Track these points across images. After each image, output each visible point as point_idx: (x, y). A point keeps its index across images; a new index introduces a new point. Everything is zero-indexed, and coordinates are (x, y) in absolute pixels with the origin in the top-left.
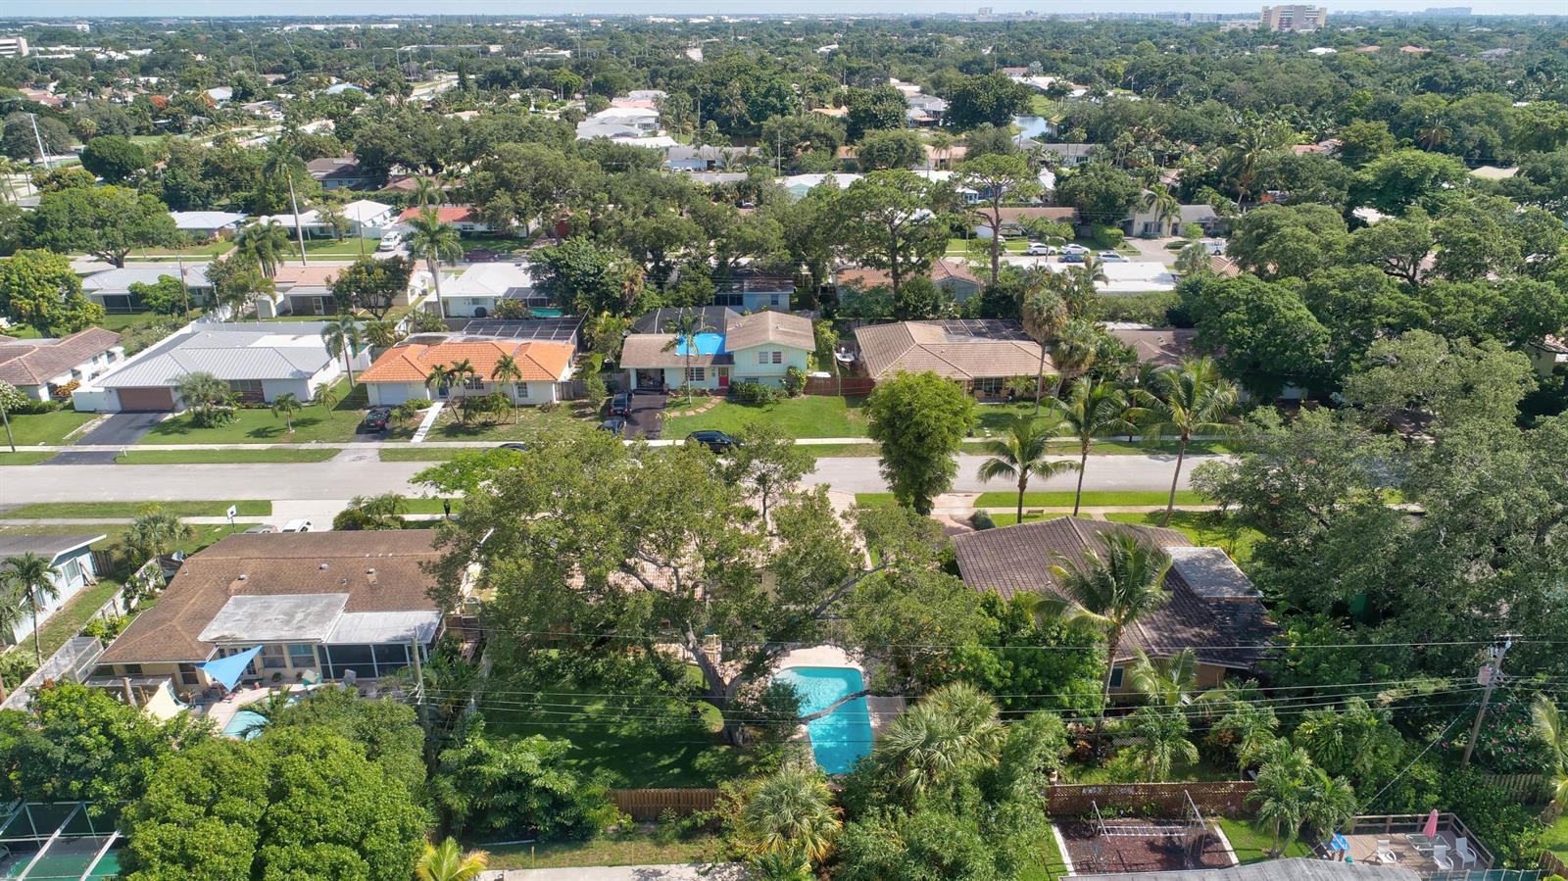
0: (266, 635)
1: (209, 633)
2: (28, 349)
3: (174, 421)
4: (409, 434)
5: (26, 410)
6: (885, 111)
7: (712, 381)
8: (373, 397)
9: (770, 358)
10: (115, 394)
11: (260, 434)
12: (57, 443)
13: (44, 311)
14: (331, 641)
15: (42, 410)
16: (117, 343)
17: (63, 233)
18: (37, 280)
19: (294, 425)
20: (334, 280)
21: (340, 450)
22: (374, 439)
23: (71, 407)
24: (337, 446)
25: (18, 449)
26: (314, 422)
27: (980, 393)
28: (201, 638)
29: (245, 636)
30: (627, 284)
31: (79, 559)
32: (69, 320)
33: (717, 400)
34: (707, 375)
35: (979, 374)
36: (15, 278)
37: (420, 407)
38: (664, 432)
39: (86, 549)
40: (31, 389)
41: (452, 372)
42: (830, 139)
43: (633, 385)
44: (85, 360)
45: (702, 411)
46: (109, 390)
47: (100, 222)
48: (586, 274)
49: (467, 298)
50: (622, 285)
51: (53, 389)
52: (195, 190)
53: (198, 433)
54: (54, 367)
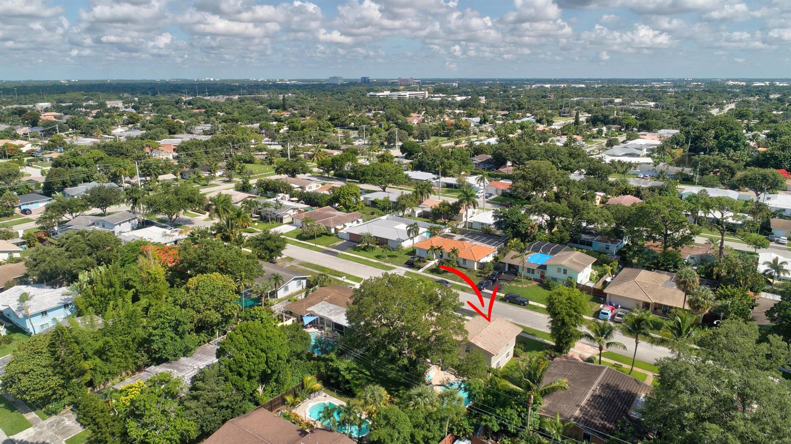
0: (321, 314)
1: (309, 309)
2: (335, 215)
3: (359, 247)
4: (419, 268)
5: (326, 234)
7: (537, 275)
8: (418, 253)
9: (562, 271)
10: (349, 234)
11: (378, 257)
12: (327, 246)
13: (347, 204)
14: (335, 321)
15: (330, 235)
16: (361, 218)
17: (368, 178)
18: (348, 193)
19: (389, 256)
20: (433, 207)
21: (395, 268)
22: (408, 267)
23: (337, 236)
24: (393, 266)
25: (317, 245)
26: (396, 256)
28: (307, 310)
29: (316, 312)
30: (529, 228)
31: (302, 281)
32: (354, 207)
33: (535, 283)
34: (536, 272)
35: (657, 302)
36: (342, 192)
37: (429, 260)
38: (503, 291)
39: (305, 278)
40: (329, 228)
41: (436, 249)
43: (507, 270)
44: (348, 222)
45: (524, 286)
46: (347, 233)
47: (381, 175)
48: (513, 221)
49: (479, 223)
50: (527, 229)
51: (336, 229)
53: (362, 252)
54: (339, 223)
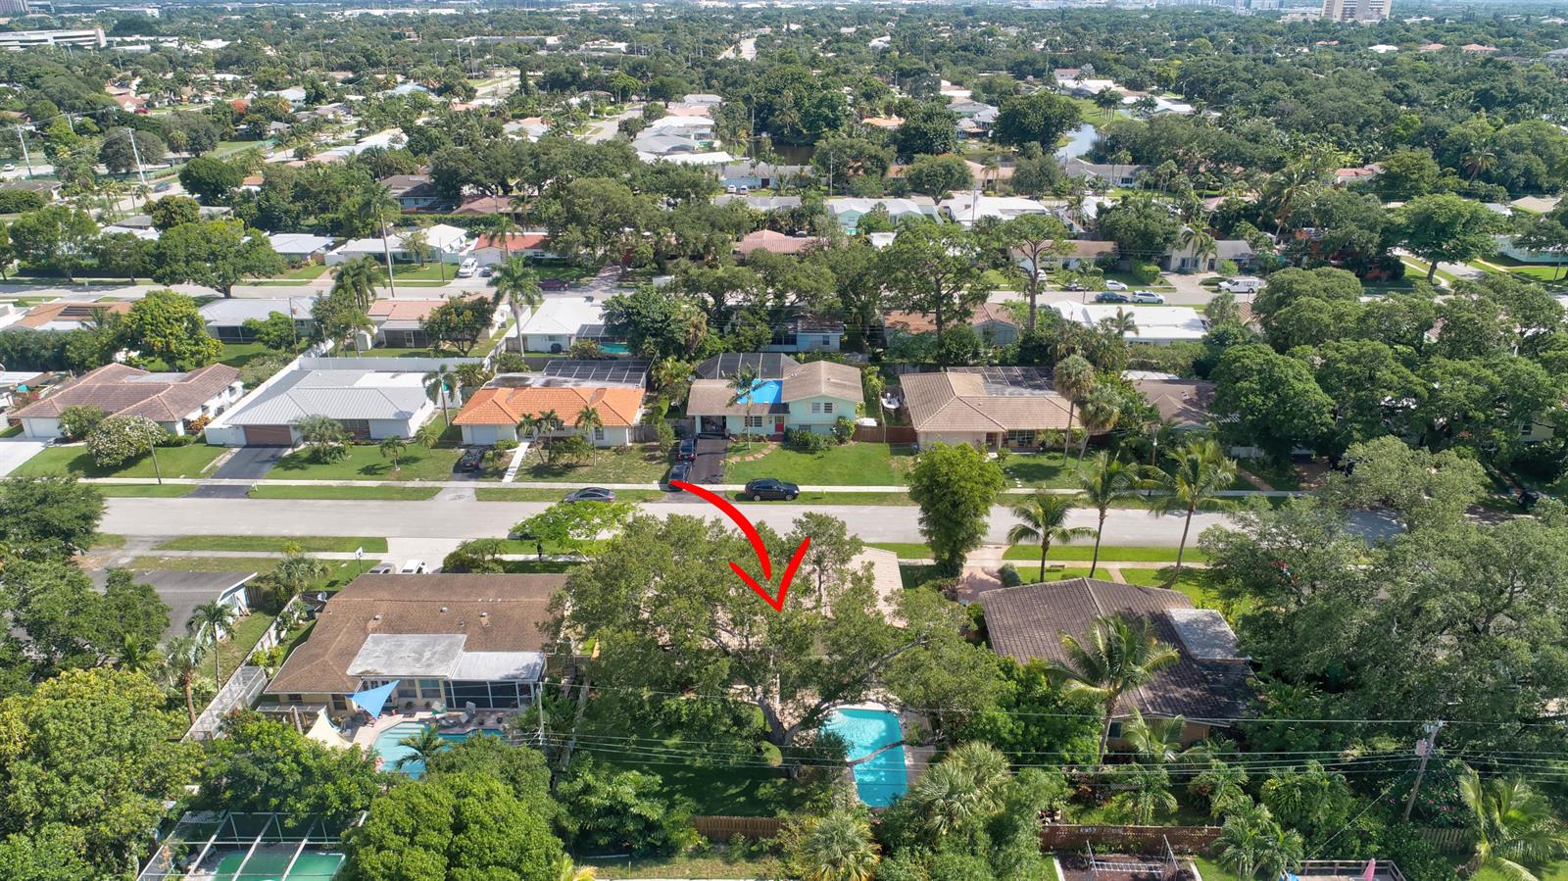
0: (403, 671)
1: (355, 668)
2: (164, 387)
3: (293, 456)
4: (500, 474)
5: (166, 444)
6: (935, 130)
7: (769, 428)
8: (467, 437)
9: (823, 407)
10: (241, 430)
11: (370, 471)
12: (196, 476)
13: (173, 347)
14: (455, 677)
15: (179, 444)
16: (238, 378)
17: (181, 267)
18: (167, 319)
19: (399, 462)
20: (426, 318)
21: (441, 489)
22: (470, 478)
23: (202, 440)
24: (438, 484)
25: (164, 481)
26: (416, 460)
27: (1013, 443)
28: (349, 673)
29: (385, 672)
30: (692, 330)
31: (237, 594)
32: (193, 354)
33: (774, 445)
34: (764, 422)
35: (1012, 428)
36: (148, 318)
37: (509, 447)
38: (726, 477)
39: (242, 586)
40: (167, 425)
41: (539, 420)
42: (881, 160)
43: (698, 430)
44: (211, 397)
45: (760, 456)
46: (237, 427)
47: (213, 256)
48: (654, 321)
49: (544, 335)
50: (687, 332)
51: (187, 424)
52: (286, 212)
53: (314, 468)
54: (187, 403)
